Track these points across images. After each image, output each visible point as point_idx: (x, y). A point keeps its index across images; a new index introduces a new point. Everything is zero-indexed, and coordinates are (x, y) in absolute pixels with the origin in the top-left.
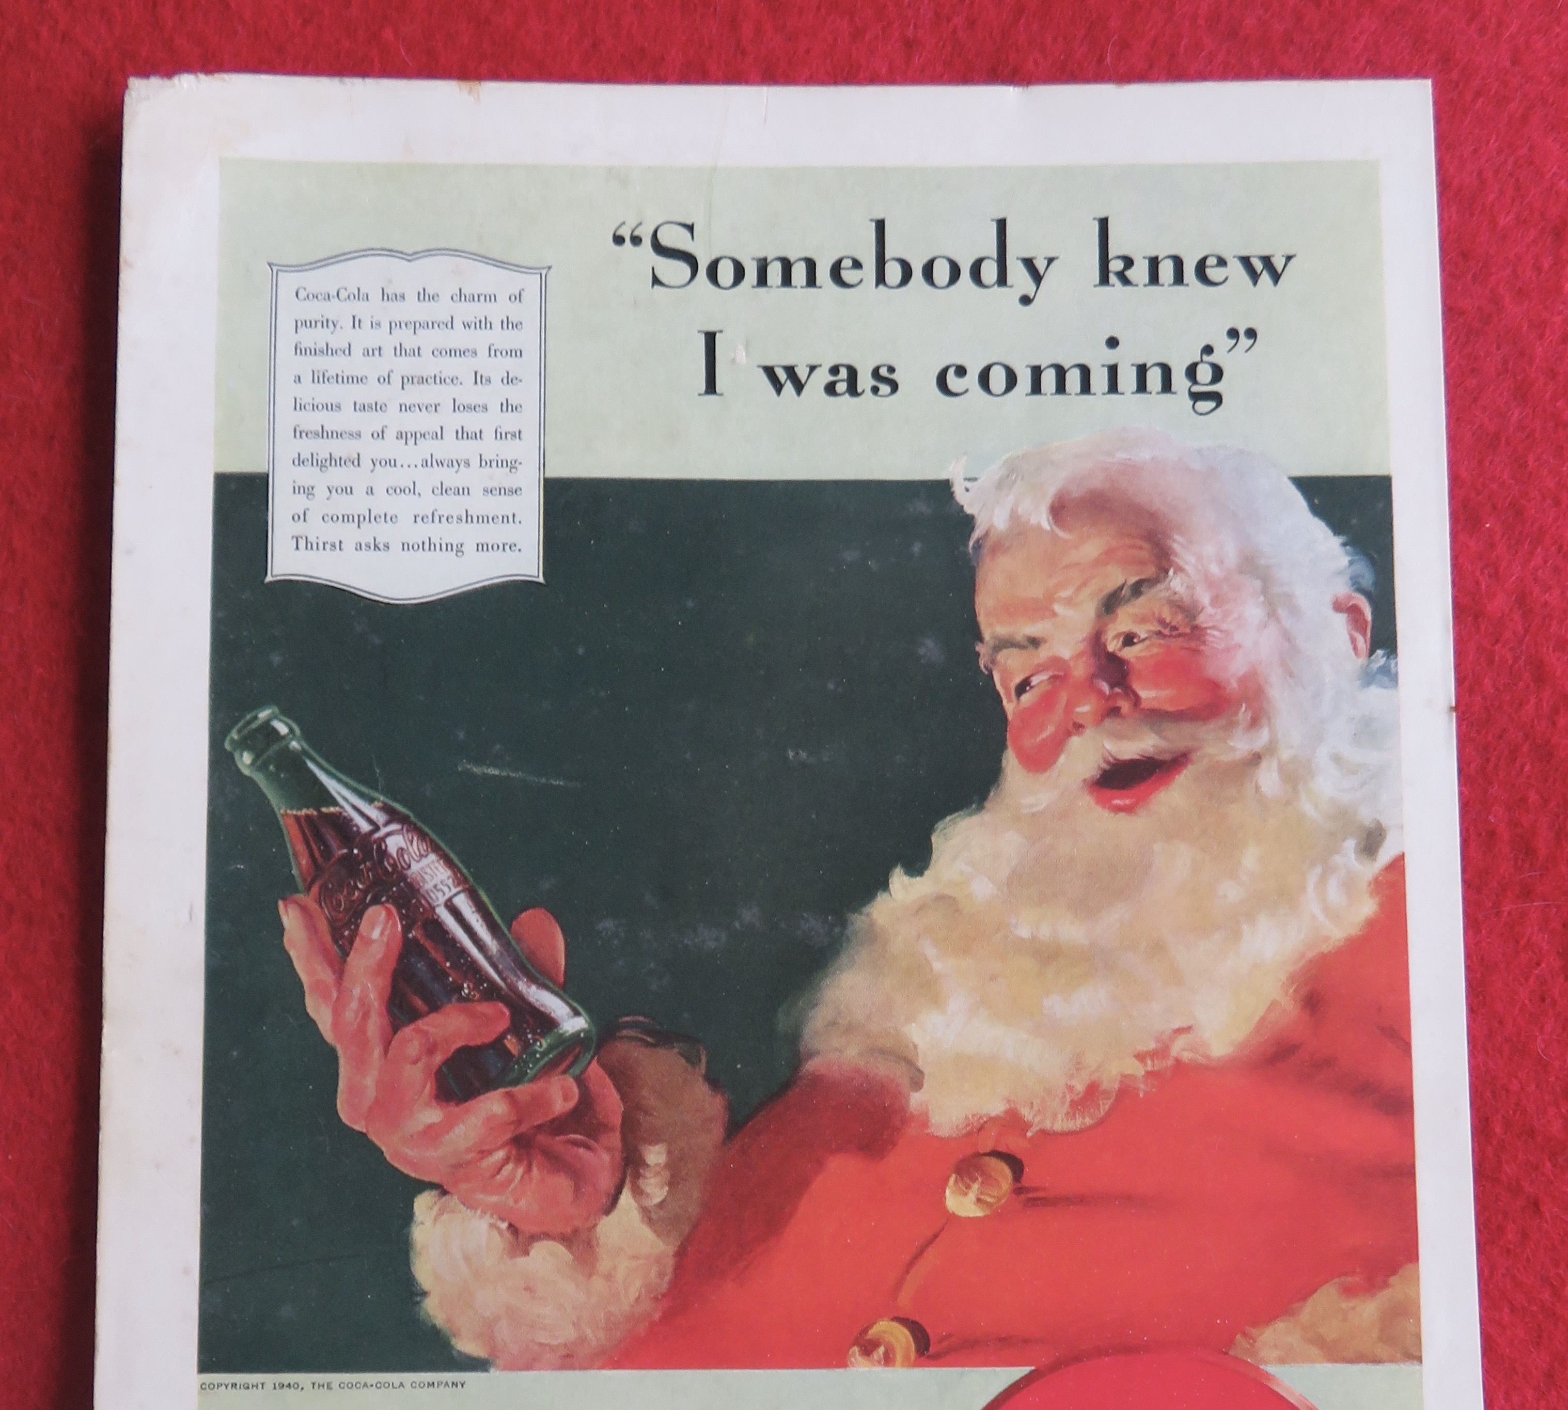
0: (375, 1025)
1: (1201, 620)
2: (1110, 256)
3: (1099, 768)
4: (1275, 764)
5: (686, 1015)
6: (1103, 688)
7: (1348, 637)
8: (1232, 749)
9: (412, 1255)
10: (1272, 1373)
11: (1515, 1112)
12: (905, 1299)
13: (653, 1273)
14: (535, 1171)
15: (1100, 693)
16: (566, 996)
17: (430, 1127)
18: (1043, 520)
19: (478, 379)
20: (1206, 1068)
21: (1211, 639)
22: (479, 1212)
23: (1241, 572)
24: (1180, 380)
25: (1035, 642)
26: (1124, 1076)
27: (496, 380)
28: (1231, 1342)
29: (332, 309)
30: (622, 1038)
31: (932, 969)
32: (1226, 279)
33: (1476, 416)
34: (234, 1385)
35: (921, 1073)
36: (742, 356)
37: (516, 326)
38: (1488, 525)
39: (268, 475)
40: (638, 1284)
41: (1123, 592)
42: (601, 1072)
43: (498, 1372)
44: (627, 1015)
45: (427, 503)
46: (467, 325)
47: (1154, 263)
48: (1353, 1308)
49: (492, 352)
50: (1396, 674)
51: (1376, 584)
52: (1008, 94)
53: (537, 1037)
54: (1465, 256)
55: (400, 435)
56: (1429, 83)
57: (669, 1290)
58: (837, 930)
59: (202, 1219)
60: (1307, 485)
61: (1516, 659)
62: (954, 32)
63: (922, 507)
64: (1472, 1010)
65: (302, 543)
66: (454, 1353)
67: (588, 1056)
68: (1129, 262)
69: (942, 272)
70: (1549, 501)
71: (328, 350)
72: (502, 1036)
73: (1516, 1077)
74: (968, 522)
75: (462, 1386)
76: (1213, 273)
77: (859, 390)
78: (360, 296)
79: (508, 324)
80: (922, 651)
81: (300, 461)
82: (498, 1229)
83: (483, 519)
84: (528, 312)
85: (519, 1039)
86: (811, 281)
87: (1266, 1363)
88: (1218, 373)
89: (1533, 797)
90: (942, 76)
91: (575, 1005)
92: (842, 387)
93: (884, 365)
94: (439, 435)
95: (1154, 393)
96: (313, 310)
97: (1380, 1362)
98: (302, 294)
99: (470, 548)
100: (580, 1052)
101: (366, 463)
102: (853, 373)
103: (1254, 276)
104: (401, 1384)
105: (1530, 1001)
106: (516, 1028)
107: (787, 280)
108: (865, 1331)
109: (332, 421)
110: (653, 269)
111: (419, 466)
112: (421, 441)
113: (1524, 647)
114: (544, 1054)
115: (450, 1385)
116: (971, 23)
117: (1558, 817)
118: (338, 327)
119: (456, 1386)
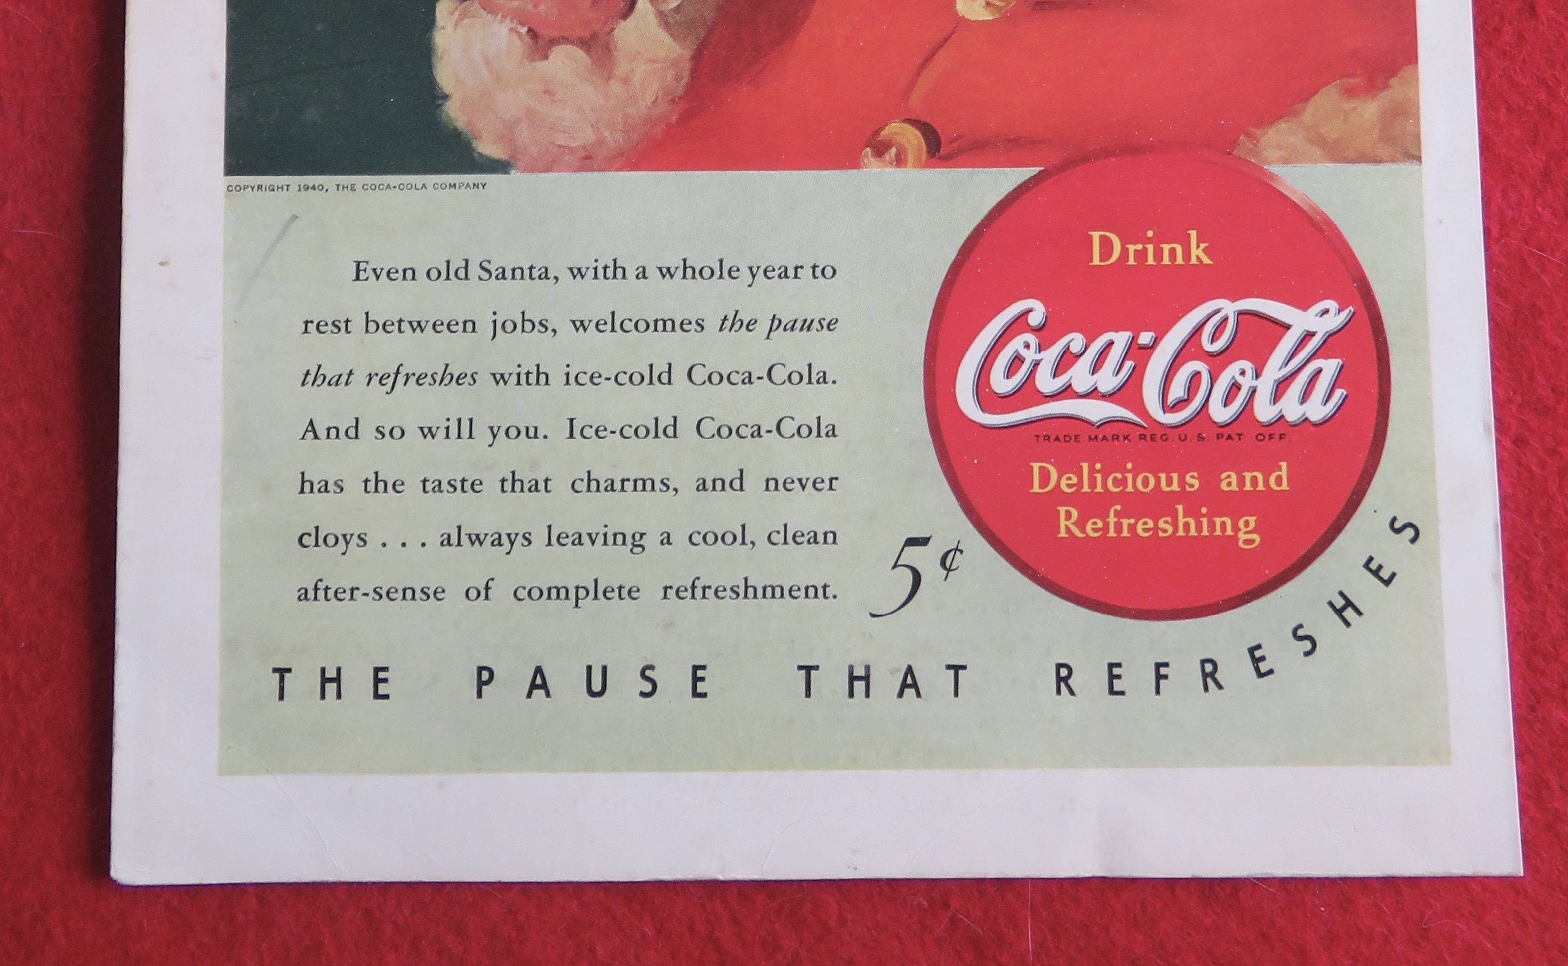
9: (433, 59)
10: (1276, 173)
12: (916, 101)
13: (670, 77)
22: (499, 17)
28: (1235, 143)
34: (260, 187)
40: (655, 87)
43: (518, 174)
48: (1355, 109)
57: (686, 93)
59: (228, 24)
66: (476, 155)
75: (483, 186)
82: (519, 34)
87: (1270, 163)
97: (1380, 162)
104: (424, 186)
108: (877, 132)
115: (472, 186)
119: (478, 188)
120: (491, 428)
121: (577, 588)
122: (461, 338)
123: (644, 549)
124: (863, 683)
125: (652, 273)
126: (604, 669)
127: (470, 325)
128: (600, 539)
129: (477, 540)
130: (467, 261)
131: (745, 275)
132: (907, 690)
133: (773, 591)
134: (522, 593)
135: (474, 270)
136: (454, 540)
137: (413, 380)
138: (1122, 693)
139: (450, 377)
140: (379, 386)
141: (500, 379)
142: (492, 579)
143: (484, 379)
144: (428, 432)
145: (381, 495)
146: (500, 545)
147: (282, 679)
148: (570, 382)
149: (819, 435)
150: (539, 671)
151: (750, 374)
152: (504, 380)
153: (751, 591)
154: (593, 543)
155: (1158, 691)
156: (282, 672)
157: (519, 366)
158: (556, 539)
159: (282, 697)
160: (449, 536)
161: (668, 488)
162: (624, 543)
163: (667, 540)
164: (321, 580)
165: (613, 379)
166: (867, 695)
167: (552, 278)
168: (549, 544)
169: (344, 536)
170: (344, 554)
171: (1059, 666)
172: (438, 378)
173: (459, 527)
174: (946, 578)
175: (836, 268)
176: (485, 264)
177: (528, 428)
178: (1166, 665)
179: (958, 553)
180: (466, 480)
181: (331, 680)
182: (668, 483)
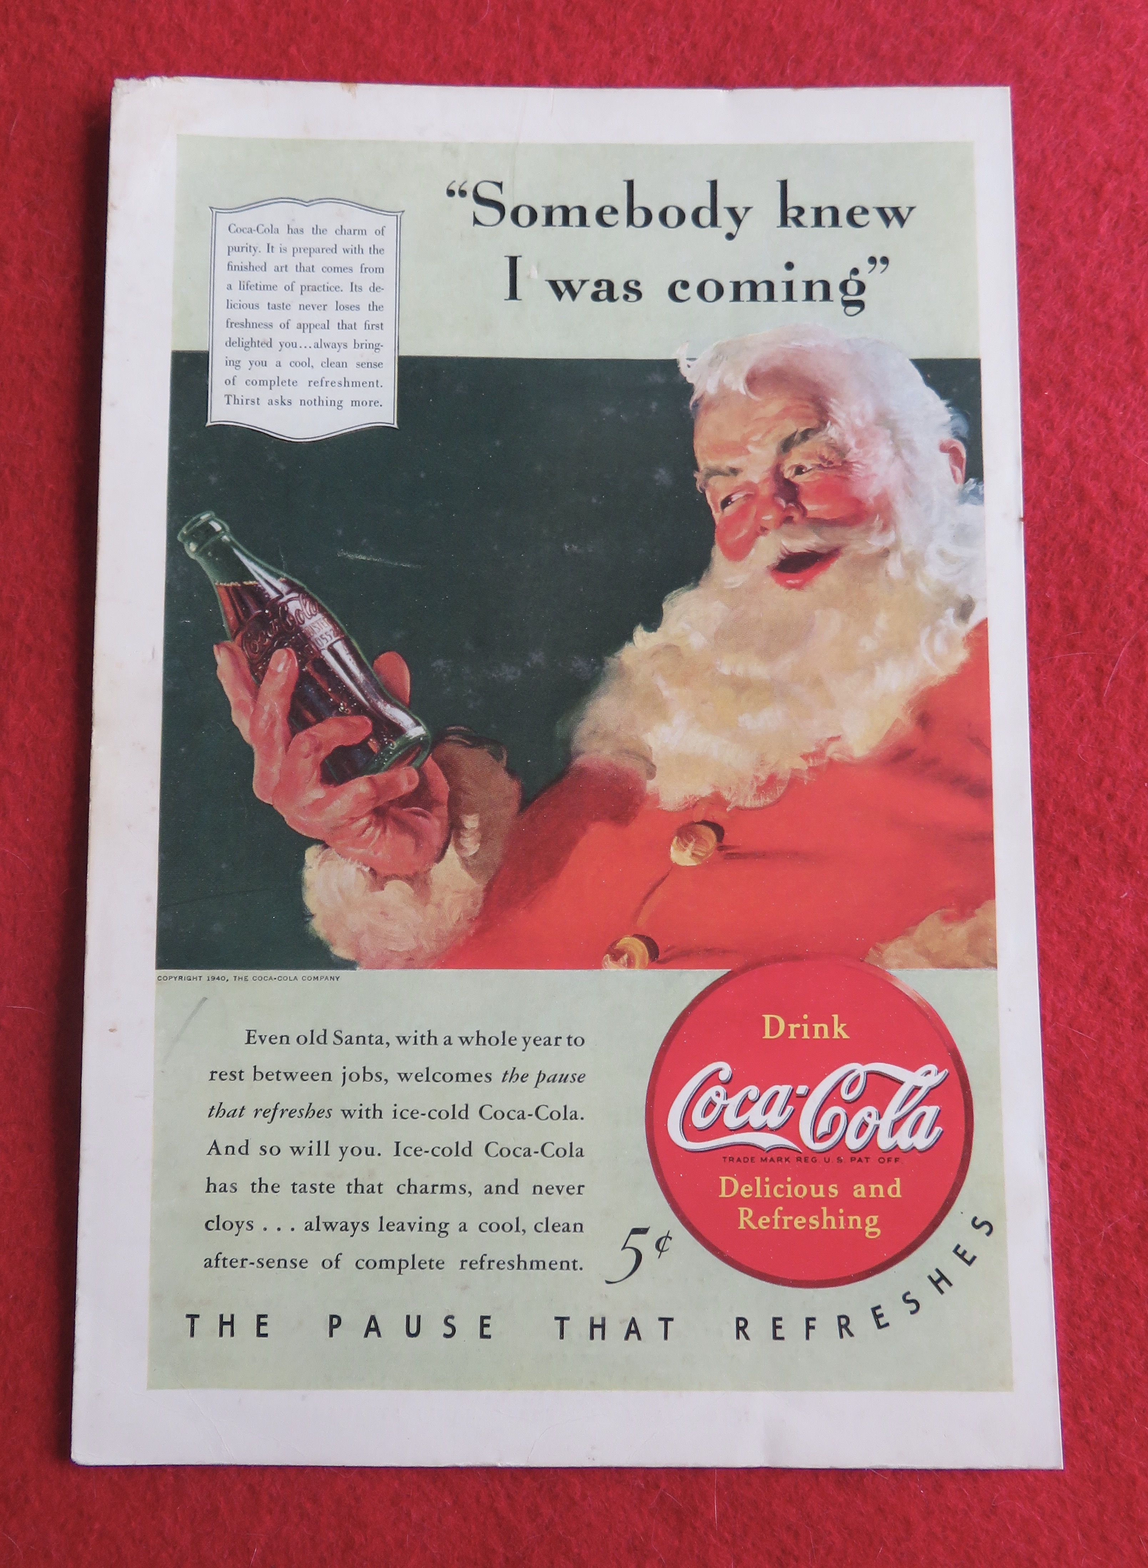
0: (279, 730)
1: (849, 457)
2: (788, 207)
3: (778, 558)
4: (899, 556)
5: (493, 726)
6: (781, 503)
7: (949, 470)
8: (870, 546)
9: (303, 888)
11: (1062, 797)
13: (469, 904)
14: (388, 833)
15: (779, 506)
16: (411, 713)
17: (317, 801)
18: (741, 387)
19: (353, 287)
20: (850, 765)
21: (855, 470)
22: (350, 860)
23: (876, 425)
24: (835, 292)
25: (734, 471)
26: (794, 770)
27: (366, 289)
28: (866, 953)
29: (253, 239)
30: (449, 741)
31: (662, 696)
32: (868, 223)
33: (1039, 319)
34: (181, 978)
35: (654, 766)
36: (535, 274)
37: (380, 251)
38: (1046, 393)
39: (208, 352)
41: (796, 437)
42: (434, 764)
44: (453, 725)
45: (317, 373)
46: (346, 251)
47: (818, 211)
48: (951, 930)
49: (363, 269)
50: (983, 495)
51: (969, 433)
52: (719, 95)
53: (391, 740)
54: (1032, 208)
55: (300, 326)
56: (1008, 89)
57: (480, 915)
58: (597, 668)
59: (159, 863)
60: (923, 365)
61: (1065, 485)
62: (682, 51)
63: (658, 378)
64: (1033, 727)
65: (232, 400)
67: (426, 753)
68: (801, 211)
69: (672, 217)
70: (1089, 377)
71: (251, 267)
72: (367, 740)
73: (1063, 773)
74: (689, 389)
75: (337, 979)
76: (859, 219)
77: (615, 297)
78: (273, 230)
79: (374, 250)
80: (657, 477)
81: (230, 343)
82: (363, 872)
83: (356, 384)
84: (388, 242)
85: (378, 742)
86: (583, 222)
87: (890, 968)
88: (862, 288)
89: (1076, 580)
90: (674, 82)
91: (417, 718)
92: (603, 295)
93: (632, 281)
94: (326, 326)
95: (818, 301)
96: (240, 240)
97: (968, 968)
98: (233, 229)
99: (347, 404)
100: (420, 751)
101: (276, 345)
102: (611, 285)
103: (887, 221)
104: (295, 978)
105: (1073, 720)
106: (376, 734)
107: (566, 222)
108: (615, 943)
109: (253, 316)
110: (474, 214)
111: (313, 347)
112: (314, 330)
113: (1071, 477)
114: (395, 752)
115: (329, 979)
116: (694, 46)
117: (1093, 594)
118: (257, 251)
119: (333, 979)
120: (341, 1148)
121: (400, 1261)
122: (321, 1086)
123: (447, 1234)
124: (600, 1330)
125: (456, 1041)
126: (419, 1317)
127: (327, 1076)
128: (417, 1227)
129: (330, 1226)
130: (325, 1031)
131: (521, 1043)
132: (631, 1335)
133: (538, 1265)
134: (362, 1264)
135: (331, 1037)
136: (314, 1226)
137: (286, 1114)
138: (782, 1338)
139: (312, 1112)
140: (263, 1118)
141: (348, 1114)
142: (341, 1254)
143: (337, 1114)
144: (296, 1151)
145: (263, 1195)
146: (346, 1230)
147: (193, 1322)
148: (397, 1117)
149: (571, 1155)
150: (373, 1318)
151: (523, 1112)
152: (350, 1114)
153: (522, 1264)
154: (412, 1229)
155: (808, 1338)
156: (193, 1317)
157: (361, 1105)
158: (385, 1226)
159: (192, 1335)
160: (311, 1223)
161: (465, 1191)
162: (434, 1230)
163: (464, 1228)
164: (221, 1253)
165: (427, 1114)
166: (603, 1338)
167: (385, 1043)
168: (381, 1230)
169: (237, 1222)
170: (237, 1235)
171: (738, 1319)
172: (304, 1113)
173: (318, 1217)
174: (659, 1257)
175: (584, 1038)
176: (338, 1033)
177: (367, 1148)
178: (814, 1319)
179: (668, 1239)
180: (323, 1185)
181: (227, 1323)
182: (465, 1188)
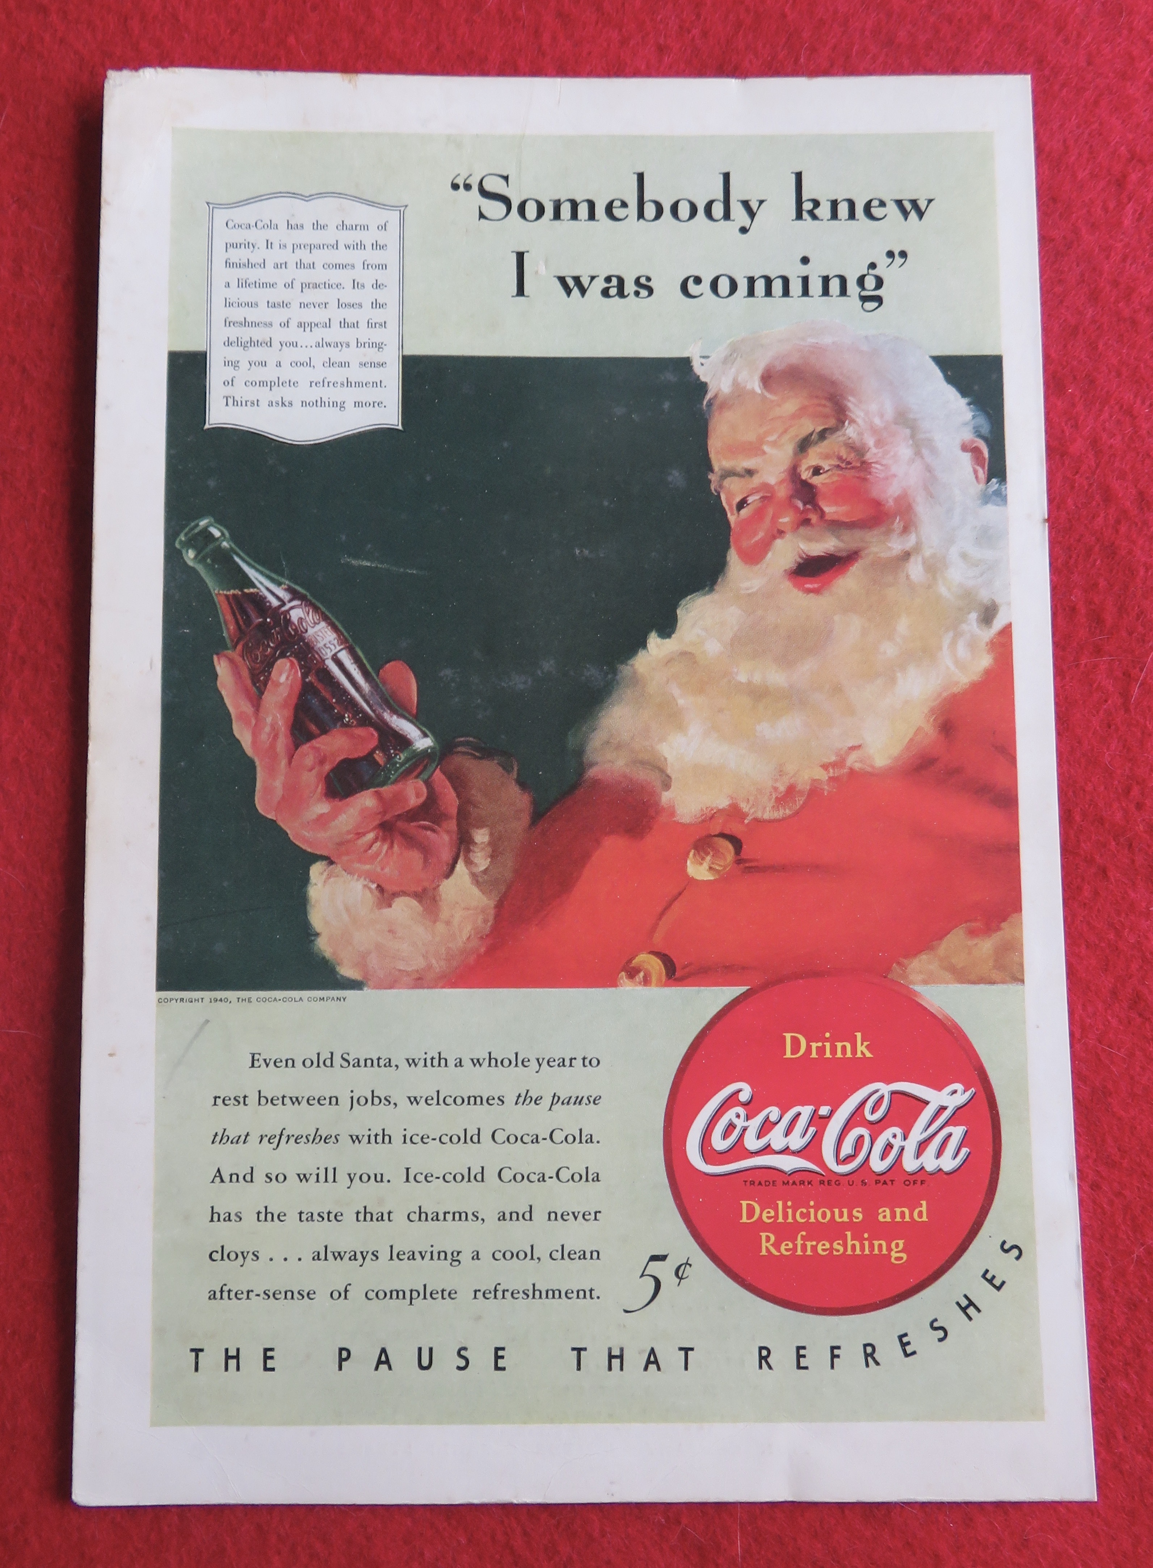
2: (803, 199)
5: (503, 737)
9: (308, 907)
10: (919, 991)
11: (1089, 806)
12: (658, 938)
16: (417, 724)
19: (356, 285)
24: (852, 287)
27: (368, 286)
28: (889, 969)
29: (251, 235)
32: (885, 216)
33: (1062, 313)
34: (182, 1000)
36: (542, 270)
37: (383, 247)
39: (206, 353)
40: (469, 928)
44: (461, 737)
45: (319, 373)
46: (347, 247)
47: (834, 204)
49: (366, 265)
51: (991, 432)
53: (397, 752)
55: (300, 325)
56: (1029, 77)
58: (610, 676)
59: (159, 881)
60: (944, 362)
61: (1090, 485)
62: (693, 40)
63: (670, 377)
64: (1059, 734)
65: (230, 401)
66: (338, 976)
68: (816, 203)
69: (684, 210)
70: (1113, 373)
71: (249, 264)
73: (1090, 781)
75: (344, 999)
76: (876, 212)
77: (626, 294)
78: (272, 226)
79: (377, 246)
80: (670, 478)
81: (229, 343)
83: (358, 384)
84: (391, 237)
85: (385, 754)
86: (592, 216)
87: (914, 984)
88: (879, 282)
89: (1102, 582)
91: (424, 729)
92: (613, 291)
93: (644, 276)
94: (328, 325)
95: (834, 296)
96: (238, 236)
98: (231, 224)
99: (349, 405)
100: (427, 763)
101: (276, 344)
102: (621, 281)
103: (905, 214)
104: (301, 999)
105: (1100, 727)
106: (382, 746)
107: (574, 216)
108: (630, 961)
109: (252, 315)
110: (479, 207)
111: (314, 346)
112: (315, 329)
113: (1096, 477)
114: (402, 764)
115: (336, 999)
116: (705, 34)
117: (1120, 597)
118: (256, 248)
119: (340, 1000)
120: (349, 1175)
121: (411, 1291)
122: (328, 1110)
123: (460, 1263)
124: (618, 1360)
125: (467, 1063)
126: (431, 1349)
127: (334, 1100)
128: (428, 1255)
129: (339, 1256)
130: (332, 1053)
131: (534, 1064)
132: (650, 1366)
133: (553, 1293)
134: (371, 1295)
135: (337, 1060)
136: (322, 1256)
137: (292, 1139)
138: (806, 1368)
139: (319, 1137)
140: (268, 1144)
141: (356, 1139)
142: (350, 1284)
143: (345, 1139)
144: (303, 1177)
145: (269, 1223)
146: (355, 1259)
147: (197, 1357)
148: (406, 1141)
149: (587, 1180)
150: (383, 1351)
151: (537, 1136)
152: (359, 1140)
153: (537, 1293)
154: (423, 1258)
155: (832, 1367)
156: (197, 1351)
157: (370, 1130)
158: (395, 1255)
159: (197, 1370)
160: (319, 1253)
161: (477, 1218)
162: (446, 1258)
163: (476, 1256)
164: (225, 1285)
165: (438, 1139)
166: (621, 1369)
167: (394, 1066)
168: (391, 1259)
169: (242, 1253)
170: (242, 1266)
171: (761, 1348)
172: (311, 1138)
173: (326, 1247)
174: (679, 1284)
175: (599, 1059)
176: (345, 1056)
177: (376, 1175)
178: (838, 1348)
179: (687, 1266)
180: (331, 1213)
181: (232, 1357)
182: (477, 1215)
